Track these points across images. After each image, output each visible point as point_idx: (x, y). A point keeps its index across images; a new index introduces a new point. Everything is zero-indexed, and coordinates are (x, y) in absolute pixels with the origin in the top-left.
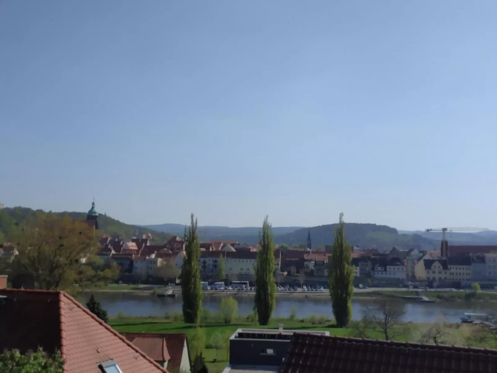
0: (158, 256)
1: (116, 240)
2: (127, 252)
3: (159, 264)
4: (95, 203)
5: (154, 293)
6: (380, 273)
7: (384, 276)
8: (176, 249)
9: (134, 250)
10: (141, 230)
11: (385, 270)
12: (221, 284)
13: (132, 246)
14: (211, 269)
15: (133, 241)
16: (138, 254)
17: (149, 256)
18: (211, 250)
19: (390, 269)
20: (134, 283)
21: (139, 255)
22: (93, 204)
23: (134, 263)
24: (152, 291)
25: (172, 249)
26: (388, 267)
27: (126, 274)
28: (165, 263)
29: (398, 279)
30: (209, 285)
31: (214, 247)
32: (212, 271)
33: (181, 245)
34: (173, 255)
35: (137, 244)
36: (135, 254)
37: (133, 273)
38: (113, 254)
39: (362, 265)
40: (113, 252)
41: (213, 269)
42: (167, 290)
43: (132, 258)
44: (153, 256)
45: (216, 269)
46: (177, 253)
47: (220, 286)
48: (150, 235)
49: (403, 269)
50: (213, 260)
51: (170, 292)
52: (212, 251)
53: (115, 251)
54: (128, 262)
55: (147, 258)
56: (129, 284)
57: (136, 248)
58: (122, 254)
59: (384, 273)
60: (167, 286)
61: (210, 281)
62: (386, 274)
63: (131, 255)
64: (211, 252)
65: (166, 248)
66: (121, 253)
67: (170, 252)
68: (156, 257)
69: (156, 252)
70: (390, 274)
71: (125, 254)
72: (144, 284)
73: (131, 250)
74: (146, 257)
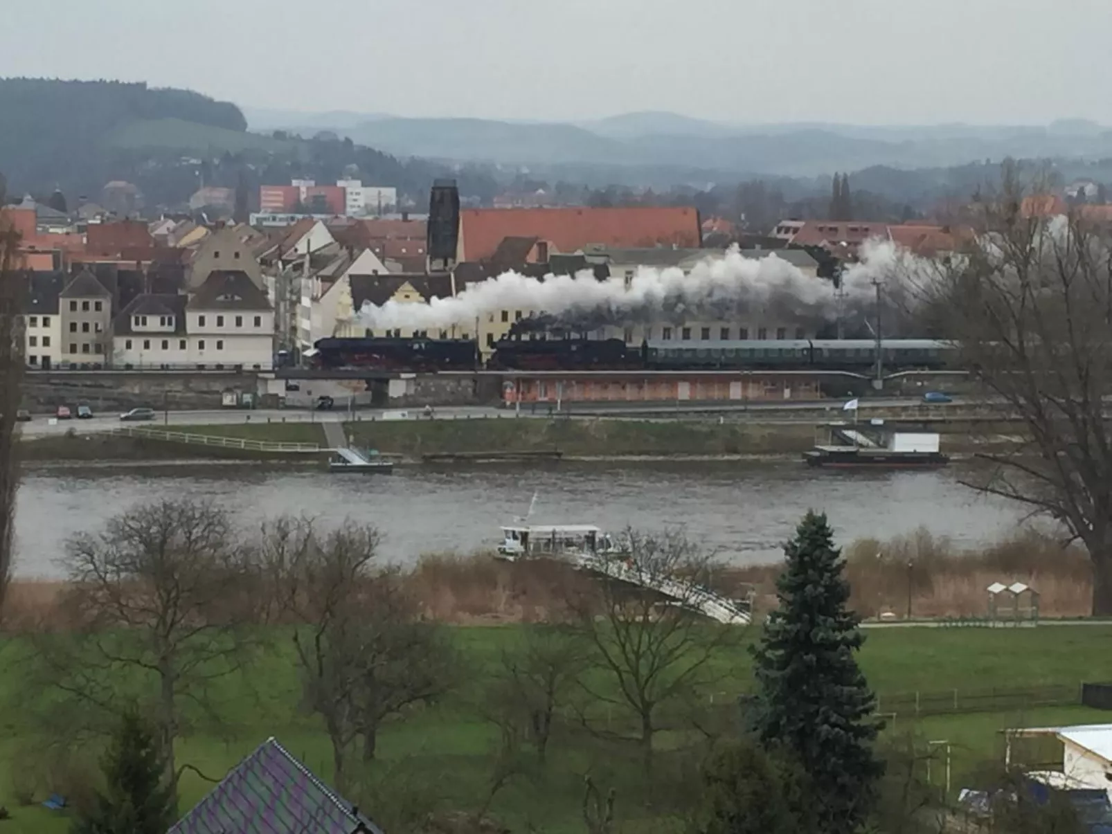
6: (156, 343)
7: (175, 356)
11: (181, 329)
19: (202, 321)
26: (192, 319)
29: (238, 367)
39: (73, 306)
49: (257, 322)
59: (174, 342)
62: (183, 345)
70: (201, 345)
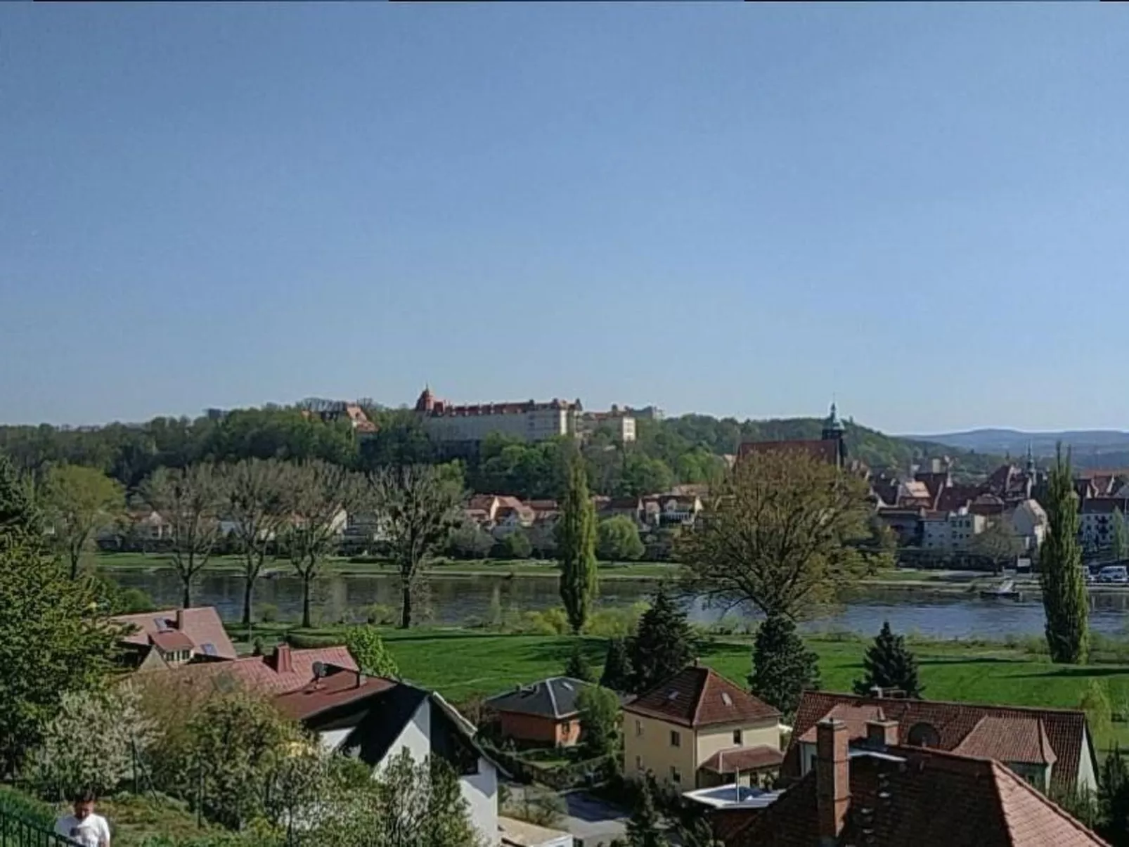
0: (974, 510)
1: (883, 476)
2: (908, 503)
3: (978, 529)
4: (837, 406)
5: (973, 588)
8: (1010, 495)
9: (923, 499)
10: (927, 447)
12: (1120, 570)
13: (918, 489)
14: (1094, 537)
15: (918, 478)
16: (931, 507)
17: (956, 511)
18: (1089, 495)
20: (930, 567)
21: (935, 510)
22: (833, 408)
23: (926, 525)
24: (968, 585)
25: (1003, 495)
27: (910, 548)
28: (990, 524)
30: (1092, 573)
31: (1095, 488)
32: (1097, 541)
33: (1021, 484)
34: (1006, 507)
35: (927, 485)
36: (925, 507)
37: (926, 546)
38: (882, 509)
40: (881, 504)
41: (1097, 537)
42: (1000, 583)
43: (919, 517)
44: (964, 511)
45: (1104, 538)
46: (1016, 504)
47: (1119, 574)
48: (947, 459)
50: (1096, 518)
51: (1006, 588)
52: (1093, 499)
53: (885, 501)
54: (914, 524)
55: (952, 514)
56: (919, 568)
57: (926, 494)
58: (899, 509)
60: (999, 573)
61: (1095, 563)
63: (919, 509)
64: (1089, 500)
65: (987, 492)
66: (896, 506)
67: (1000, 501)
68: (969, 512)
69: (969, 502)
71: (906, 508)
72: (951, 569)
73: (917, 499)
74: (948, 514)
